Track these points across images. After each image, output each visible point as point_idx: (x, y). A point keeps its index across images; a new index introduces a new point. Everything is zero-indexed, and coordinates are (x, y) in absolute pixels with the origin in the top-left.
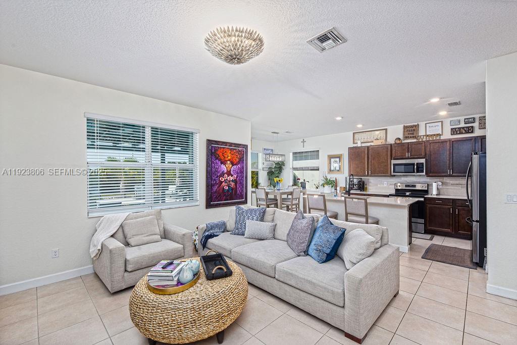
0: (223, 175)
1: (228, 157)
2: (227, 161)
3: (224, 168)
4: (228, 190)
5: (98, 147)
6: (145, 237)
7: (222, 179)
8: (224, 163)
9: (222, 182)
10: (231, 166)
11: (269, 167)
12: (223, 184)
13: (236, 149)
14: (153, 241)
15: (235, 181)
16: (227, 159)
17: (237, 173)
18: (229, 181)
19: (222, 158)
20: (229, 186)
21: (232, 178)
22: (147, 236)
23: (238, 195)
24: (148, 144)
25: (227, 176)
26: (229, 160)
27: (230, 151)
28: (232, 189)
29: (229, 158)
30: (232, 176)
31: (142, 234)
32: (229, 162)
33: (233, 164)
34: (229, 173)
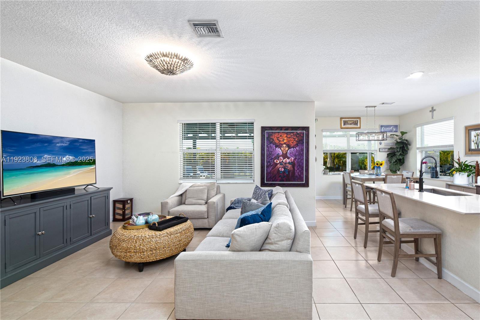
0: (278, 157)
1: (283, 141)
2: (282, 144)
3: (279, 151)
4: (284, 172)
5: (185, 138)
6: (194, 200)
7: (277, 161)
8: (280, 146)
9: (277, 164)
10: (287, 149)
11: (389, 147)
12: (278, 165)
13: (293, 133)
14: (198, 204)
15: (293, 164)
16: (282, 143)
17: (295, 156)
18: (286, 163)
19: (277, 142)
20: (284, 168)
21: (288, 161)
22: (196, 200)
23: (297, 177)
24: (218, 134)
25: (282, 158)
26: (285, 144)
27: (285, 135)
28: (289, 171)
29: (285, 141)
30: (288, 158)
31: (193, 198)
32: (284, 145)
33: (289, 147)
34: (285, 156)
